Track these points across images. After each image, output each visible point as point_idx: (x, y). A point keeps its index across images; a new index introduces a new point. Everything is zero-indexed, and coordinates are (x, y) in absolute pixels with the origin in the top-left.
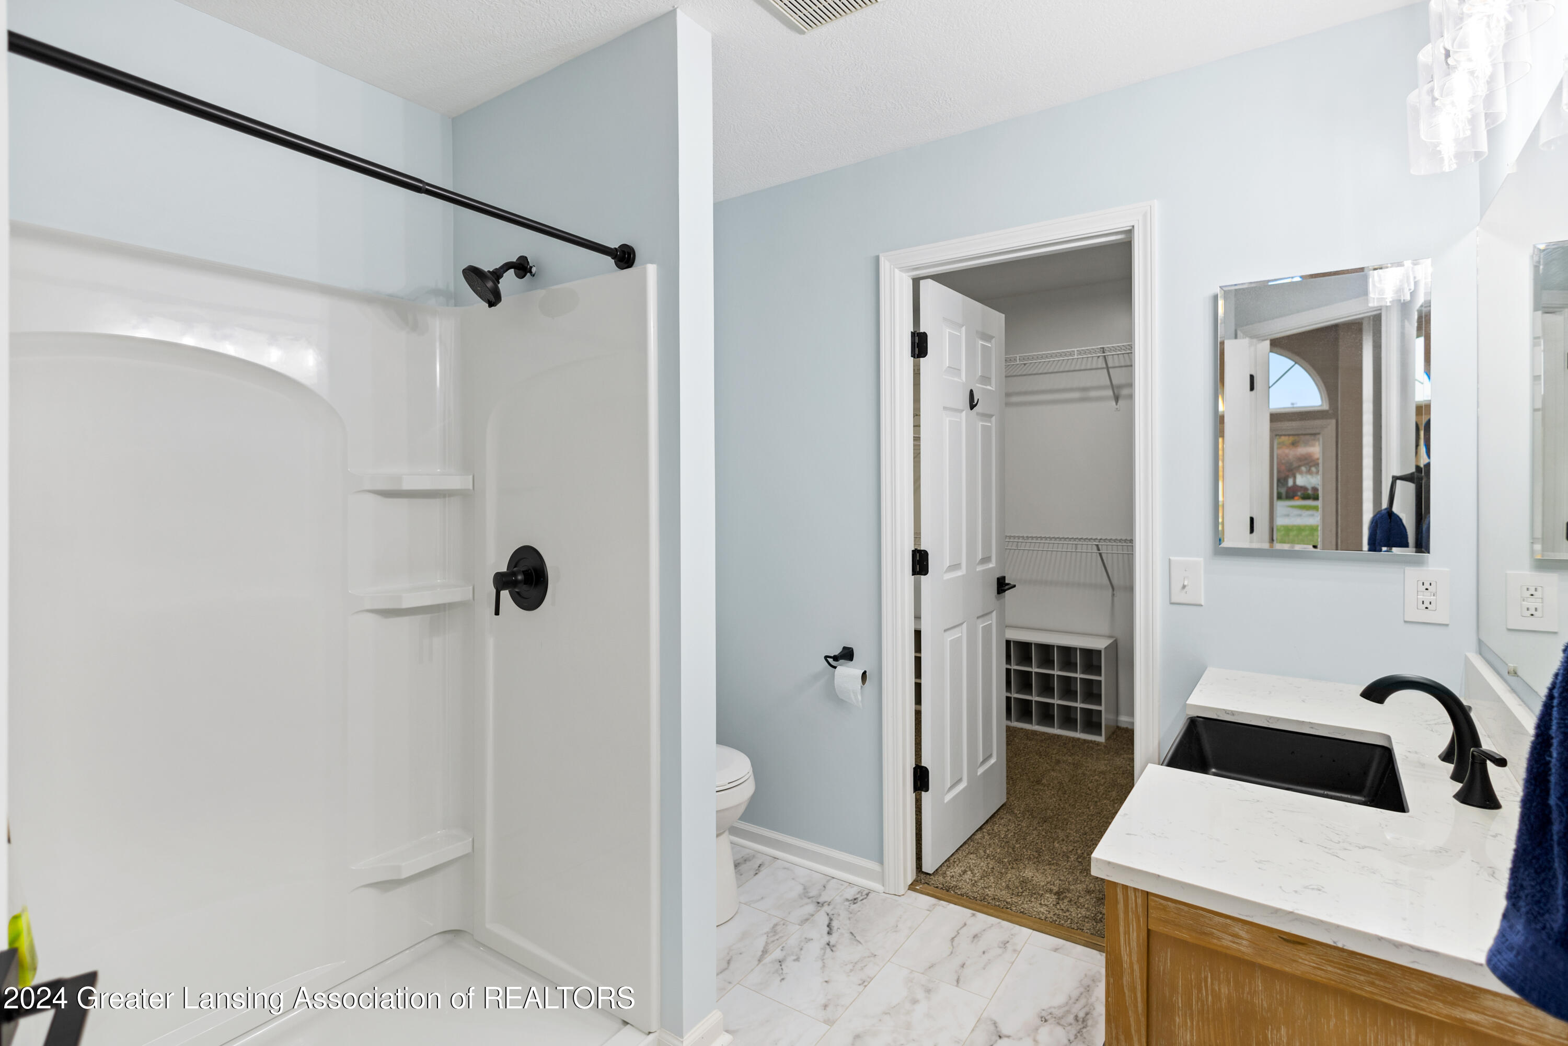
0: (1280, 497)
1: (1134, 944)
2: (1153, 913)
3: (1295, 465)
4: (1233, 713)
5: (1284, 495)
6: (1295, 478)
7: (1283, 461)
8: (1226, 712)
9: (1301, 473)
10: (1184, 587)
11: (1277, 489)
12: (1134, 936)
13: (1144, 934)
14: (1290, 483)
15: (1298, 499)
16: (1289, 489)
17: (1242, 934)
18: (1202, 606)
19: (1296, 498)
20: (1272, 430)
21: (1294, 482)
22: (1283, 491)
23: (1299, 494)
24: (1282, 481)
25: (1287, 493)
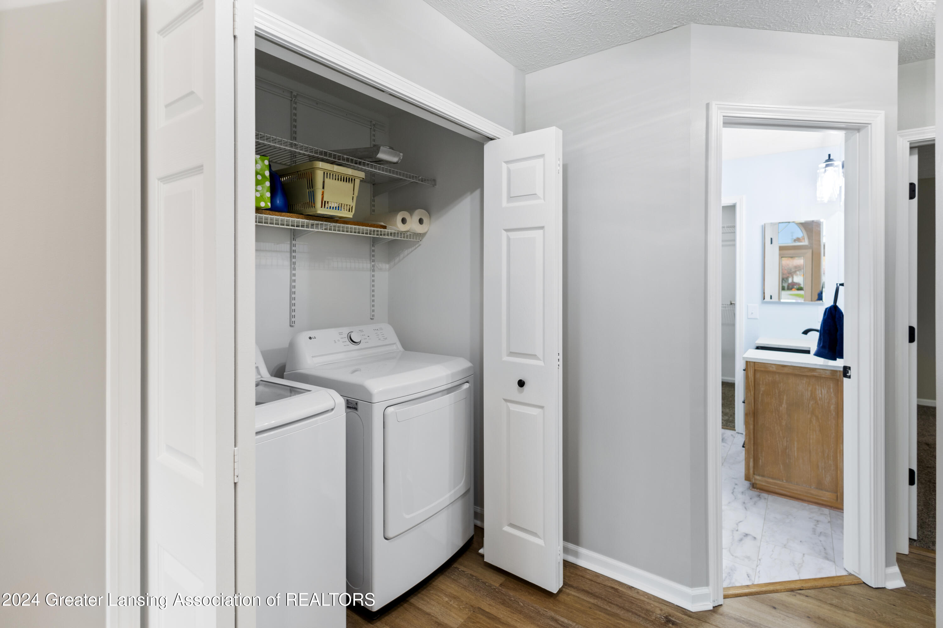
0: (783, 289)
1: (752, 373)
2: (756, 366)
3: (793, 270)
4: (768, 345)
5: (786, 288)
6: (793, 278)
7: (786, 268)
8: (767, 344)
9: (797, 275)
10: (752, 313)
11: (782, 284)
12: (752, 371)
13: (754, 370)
14: (790, 280)
15: (795, 290)
16: (789, 285)
17: (774, 367)
18: (757, 319)
19: (793, 289)
20: (780, 255)
21: (793, 280)
22: (786, 285)
23: (795, 287)
24: (784, 279)
25: (788, 286)
